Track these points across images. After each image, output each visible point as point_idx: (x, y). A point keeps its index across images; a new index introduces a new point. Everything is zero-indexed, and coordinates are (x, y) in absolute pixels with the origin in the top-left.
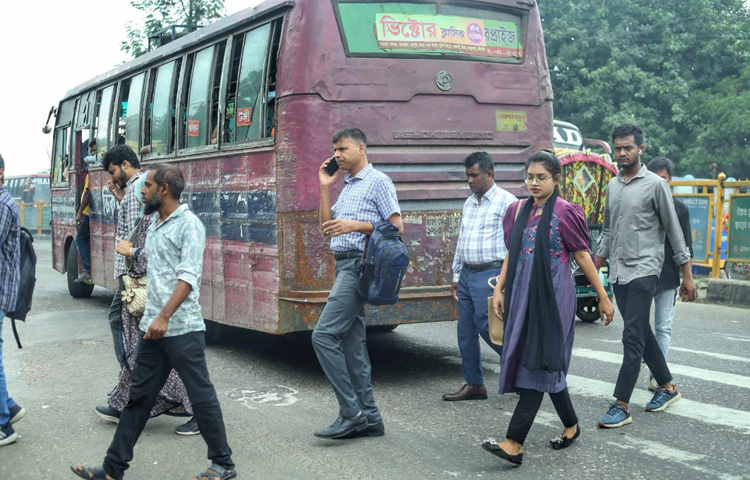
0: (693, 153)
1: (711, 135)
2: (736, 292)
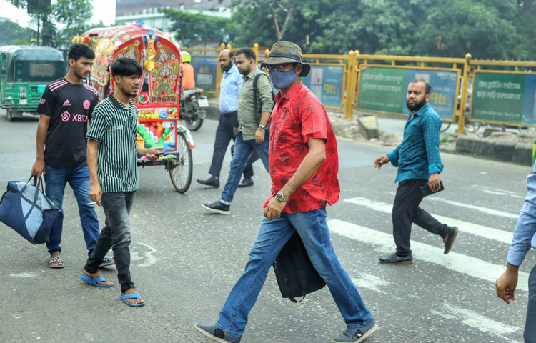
0: (424, 28)
1: (438, 15)
2: (479, 147)
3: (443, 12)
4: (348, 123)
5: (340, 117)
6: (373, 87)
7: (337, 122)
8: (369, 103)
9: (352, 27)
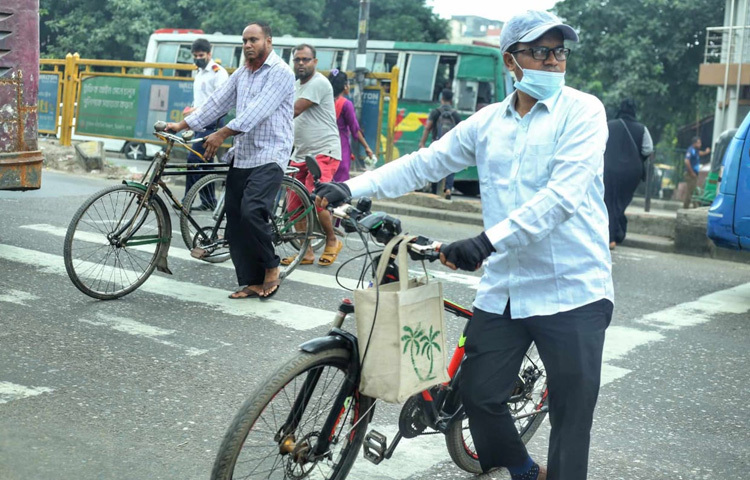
3: (222, 18)
4: (63, 151)
5: (53, 143)
6: (98, 102)
7: (48, 149)
8: (91, 124)
9: (96, 34)
